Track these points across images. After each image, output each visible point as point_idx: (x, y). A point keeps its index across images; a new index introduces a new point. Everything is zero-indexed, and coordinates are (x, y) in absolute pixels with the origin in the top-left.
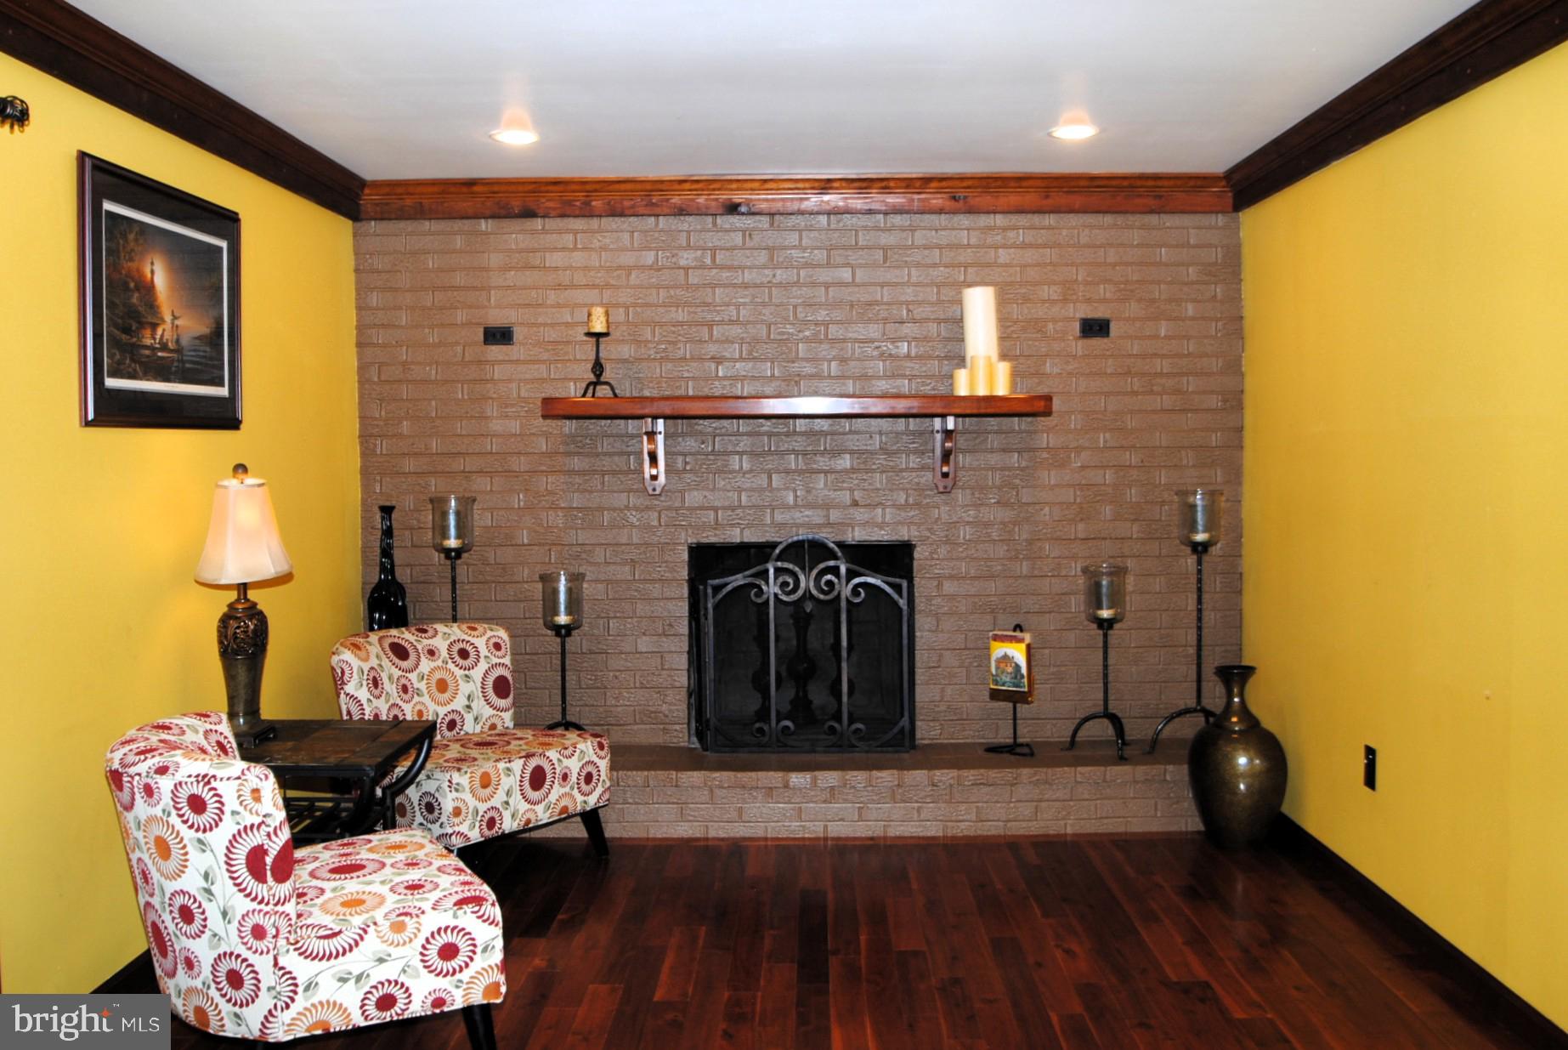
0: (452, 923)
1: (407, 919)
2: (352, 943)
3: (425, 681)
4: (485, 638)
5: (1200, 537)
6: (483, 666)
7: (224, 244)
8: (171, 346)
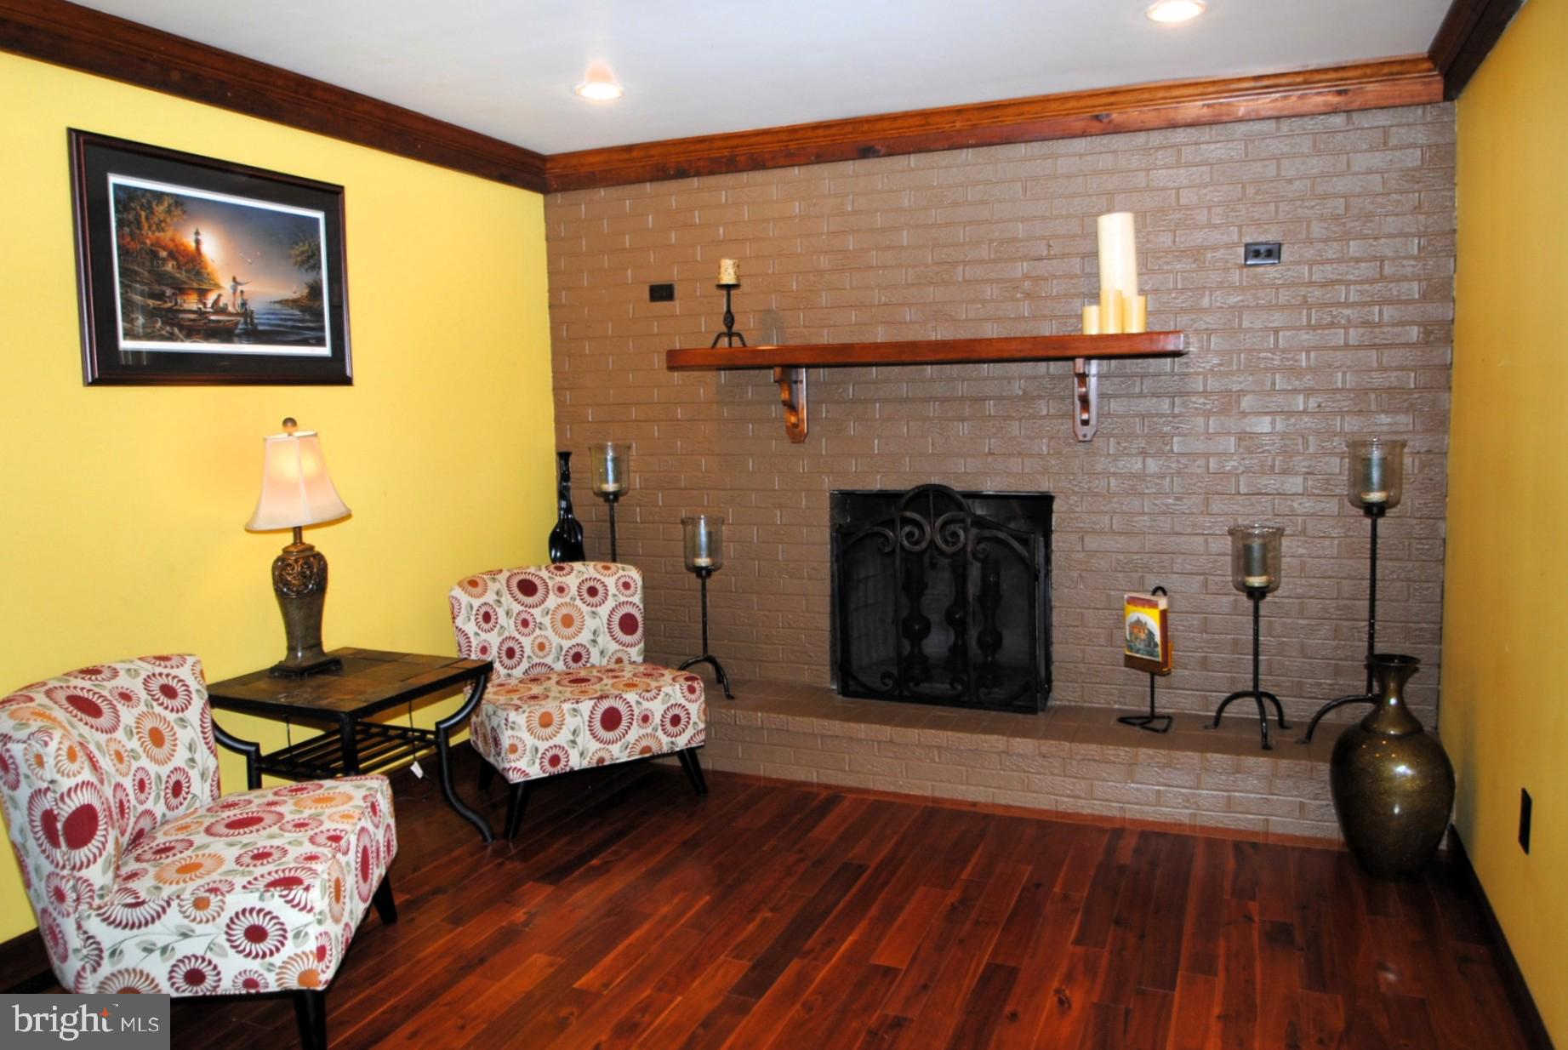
0: (258, 905)
1: (212, 897)
2: (155, 915)
3: (549, 616)
4: (616, 577)
5: (1376, 496)
6: (610, 603)
7: (320, 216)
8: (230, 309)
